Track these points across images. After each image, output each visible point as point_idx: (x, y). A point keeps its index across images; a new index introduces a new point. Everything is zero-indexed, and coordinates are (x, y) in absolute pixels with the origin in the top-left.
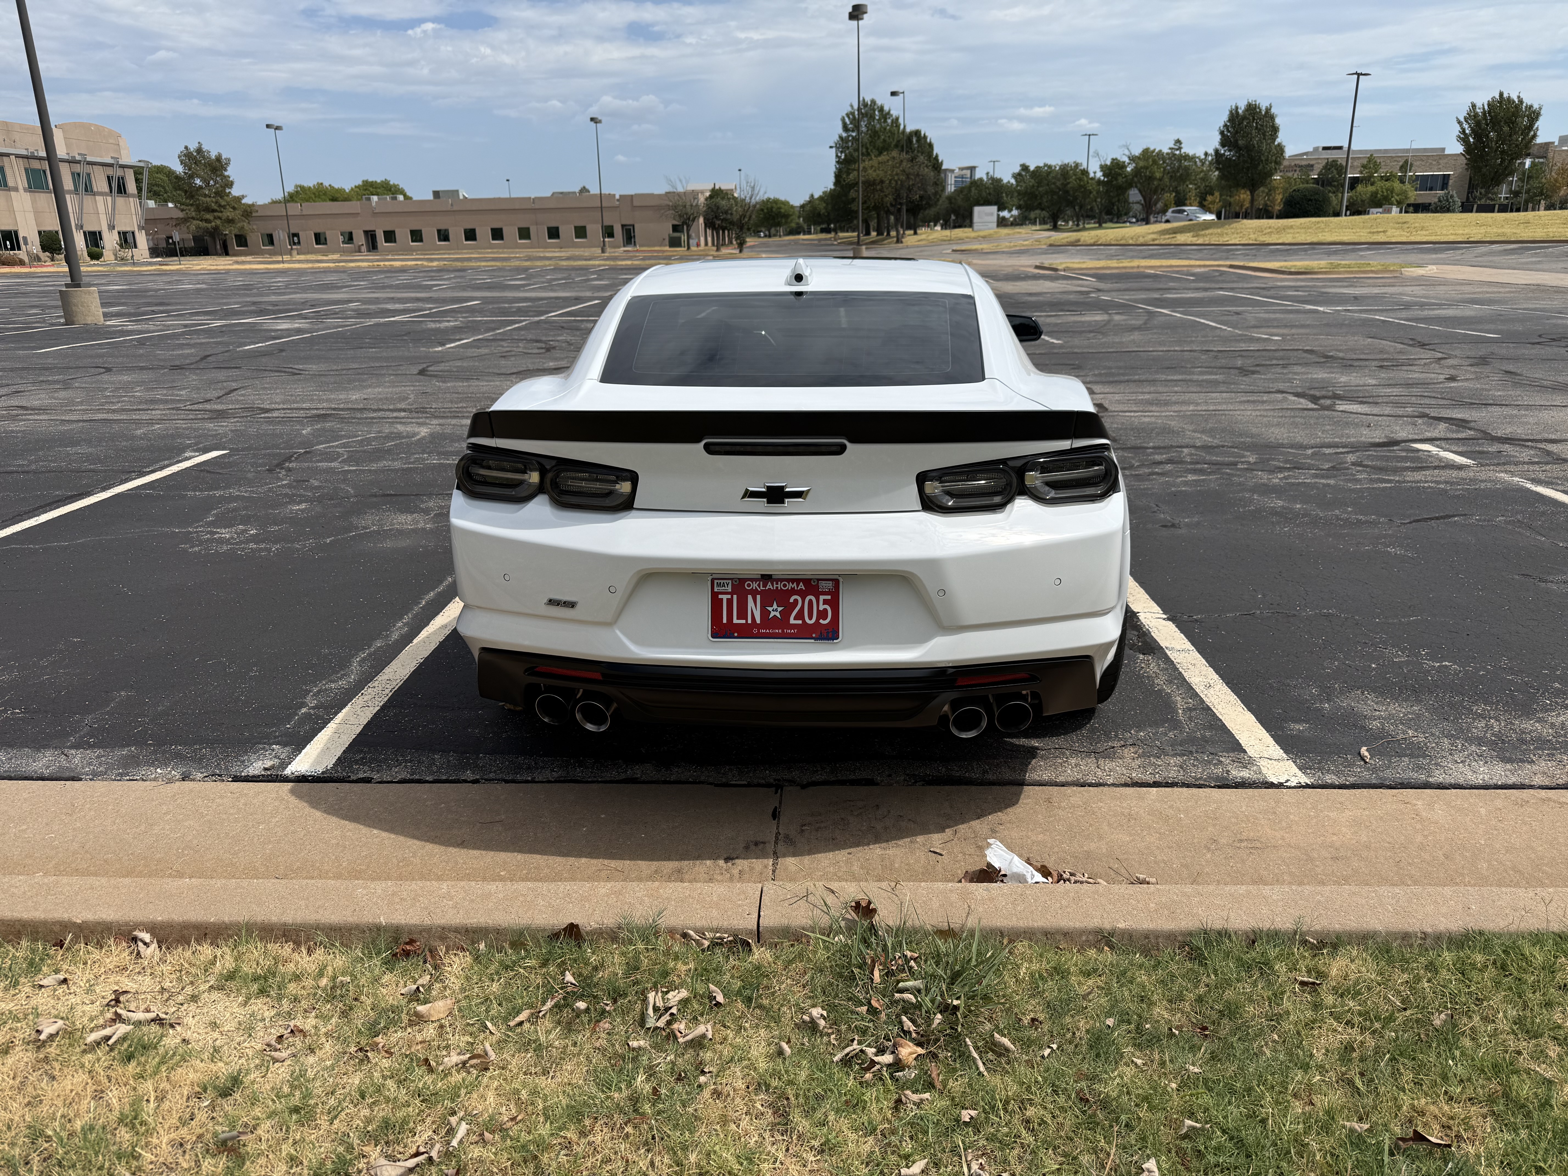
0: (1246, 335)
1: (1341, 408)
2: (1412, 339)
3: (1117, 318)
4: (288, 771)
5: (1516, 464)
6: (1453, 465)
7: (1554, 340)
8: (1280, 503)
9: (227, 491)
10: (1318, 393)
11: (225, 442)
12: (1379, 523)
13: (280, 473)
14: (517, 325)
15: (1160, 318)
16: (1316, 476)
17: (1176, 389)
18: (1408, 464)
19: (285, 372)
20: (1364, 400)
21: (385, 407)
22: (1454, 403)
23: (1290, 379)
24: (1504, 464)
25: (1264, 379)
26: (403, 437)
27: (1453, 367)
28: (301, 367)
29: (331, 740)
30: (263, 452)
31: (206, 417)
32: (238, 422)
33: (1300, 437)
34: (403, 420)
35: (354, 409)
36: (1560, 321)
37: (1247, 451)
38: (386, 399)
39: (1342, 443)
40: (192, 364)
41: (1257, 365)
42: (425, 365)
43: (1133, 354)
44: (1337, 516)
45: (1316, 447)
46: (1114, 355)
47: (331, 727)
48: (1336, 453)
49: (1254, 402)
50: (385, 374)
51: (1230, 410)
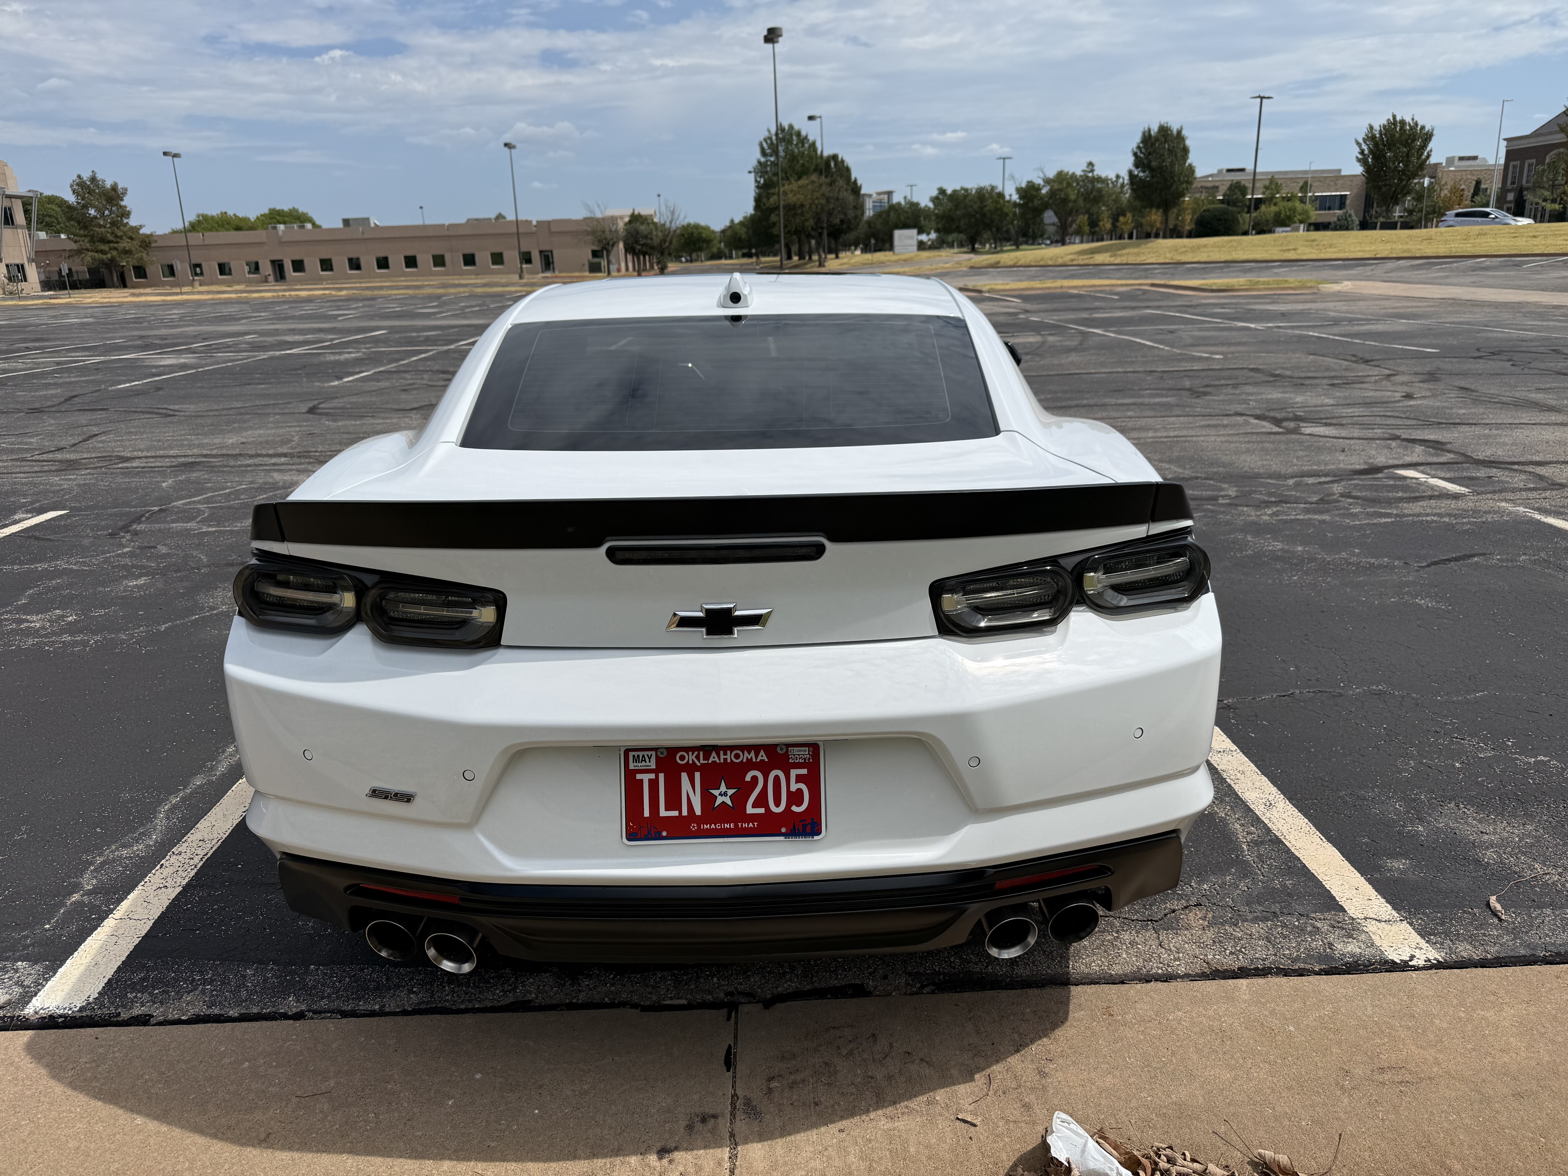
0: (1186, 354)
1: (1308, 431)
3: (1048, 339)
4: (29, 1010)
5: (1514, 490)
6: (1448, 495)
7: (1494, 354)
8: (1279, 545)
9: (53, 564)
10: (1279, 415)
11: (66, 500)
12: (1395, 567)
13: (123, 537)
14: (423, 356)
15: (1092, 339)
16: (1307, 511)
18: (1400, 494)
19: (157, 413)
20: (1328, 421)
22: (1420, 423)
23: (1244, 400)
24: (1501, 491)
25: (1218, 401)
27: (1403, 384)
28: (177, 407)
29: (103, 949)
30: (109, 511)
31: (54, 468)
32: (89, 474)
33: (1275, 465)
35: (228, 455)
36: (1490, 335)
37: (1225, 483)
39: (1322, 471)
40: (53, 406)
41: (1207, 386)
42: (316, 402)
43: (1077, 376)
44: (1346, 560)
45: (1296, 477)
47: (109, 923)
48: (1320, 483)
49: (1215, 426)
50: (269, 414)
51: (1192, 436)
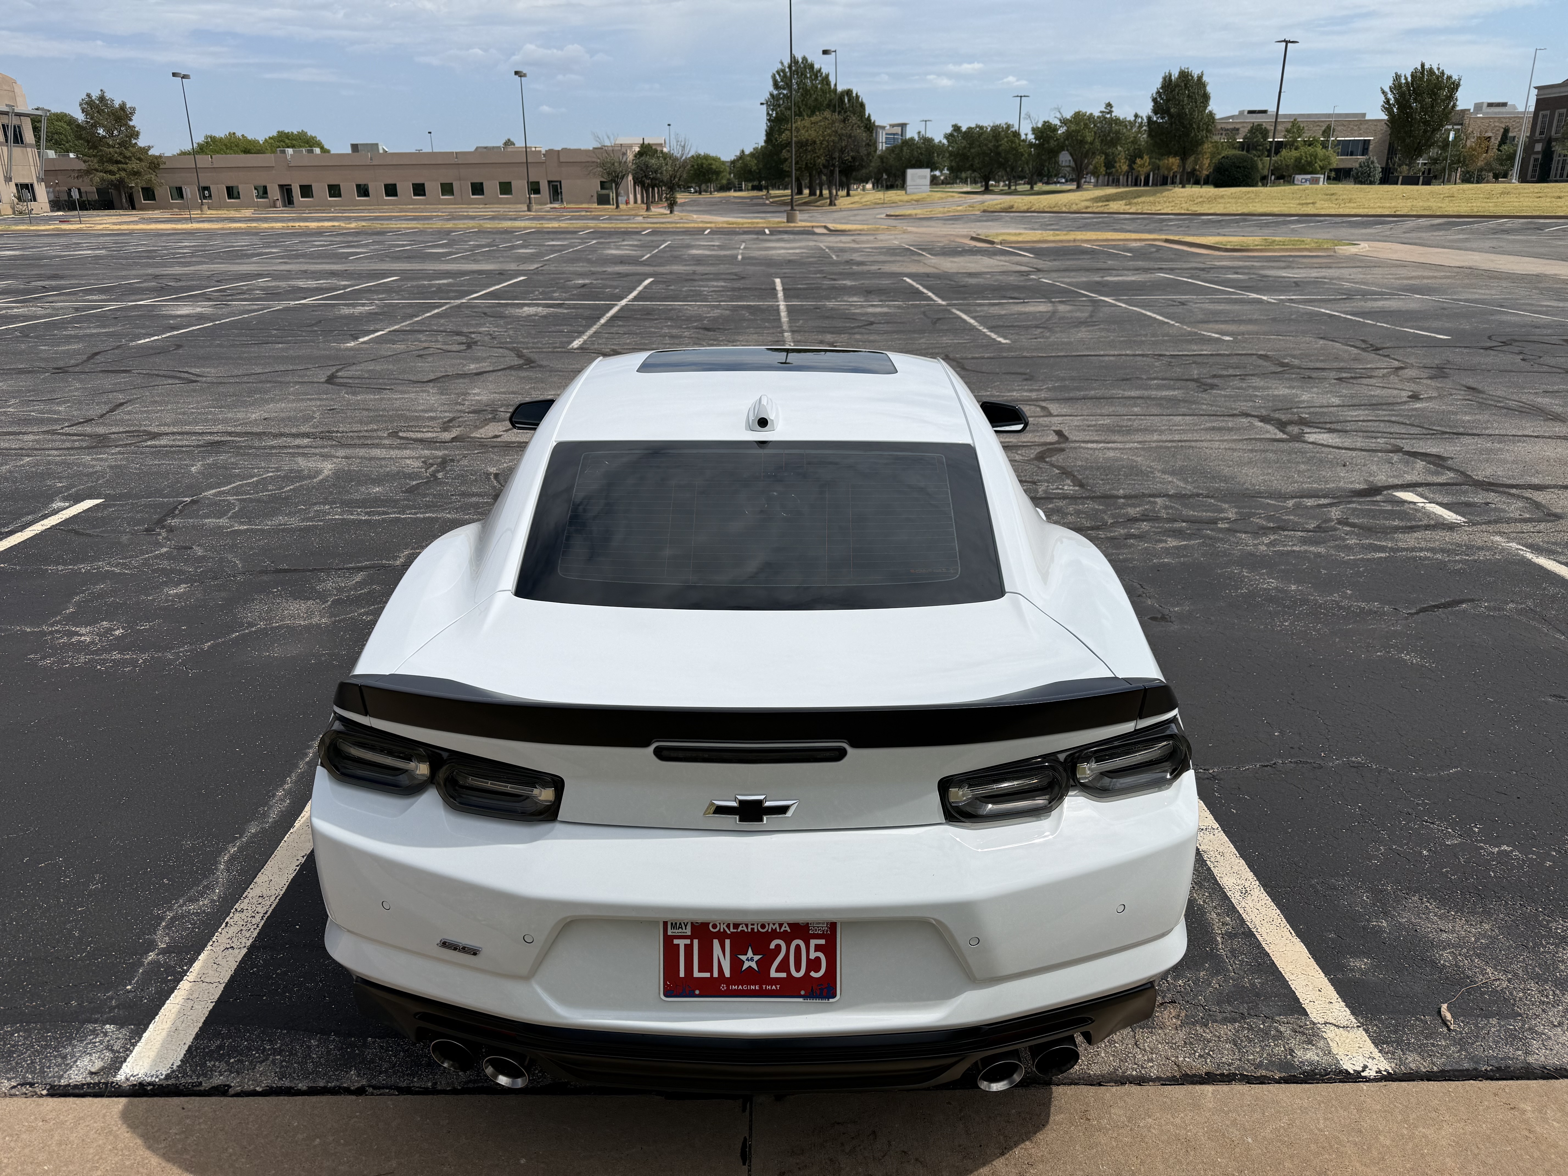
0: (1196, 333)
1: (1311, 438)
2: (1363, 341)
3: (1062, 308)
4: (121, 1077)
5: (1509, 521)
6: (1443, 524)
7: (1505, 343)
8: (1274, 583)
9: (96, 564)
10: (1284, 417)
11: (101, 486)
12: (1384, 614)
13: (159, 534)
14: (436, 311)
15: (1105, 309)
16: (1304, 541)
17: (1136, 409)
18: (1396, 523)
19: (180, 378)
20: (1333, 426)
21: (287, 430)
22: (1425, 431)
23: (1251, 396)
24: (1496, 522)
25: (1225, 396)
26: (304, 478)
27: (1412, 380)
28: (197, 371)
29: (181, 1014)
30: (143, 501)
31: (84, 444)
32: (119, 453)
33: (1277, 481)
34: (306, 451)
35: (252, 433)
36: (1505, 318)
37: (1226, 502)
38: (289, 419)
39: (1321, 490)
40: (77, 365)
41: (1214, 376)
42: (334, 369)
43: (1085, 358)
44: (1337, 603)
45: (1296, 497)
46: (1065, 360)
47: (184, 986)
48: (1319, 506)
49: (1220, 429)
50: (289, 383)
51: (1197, 441)
